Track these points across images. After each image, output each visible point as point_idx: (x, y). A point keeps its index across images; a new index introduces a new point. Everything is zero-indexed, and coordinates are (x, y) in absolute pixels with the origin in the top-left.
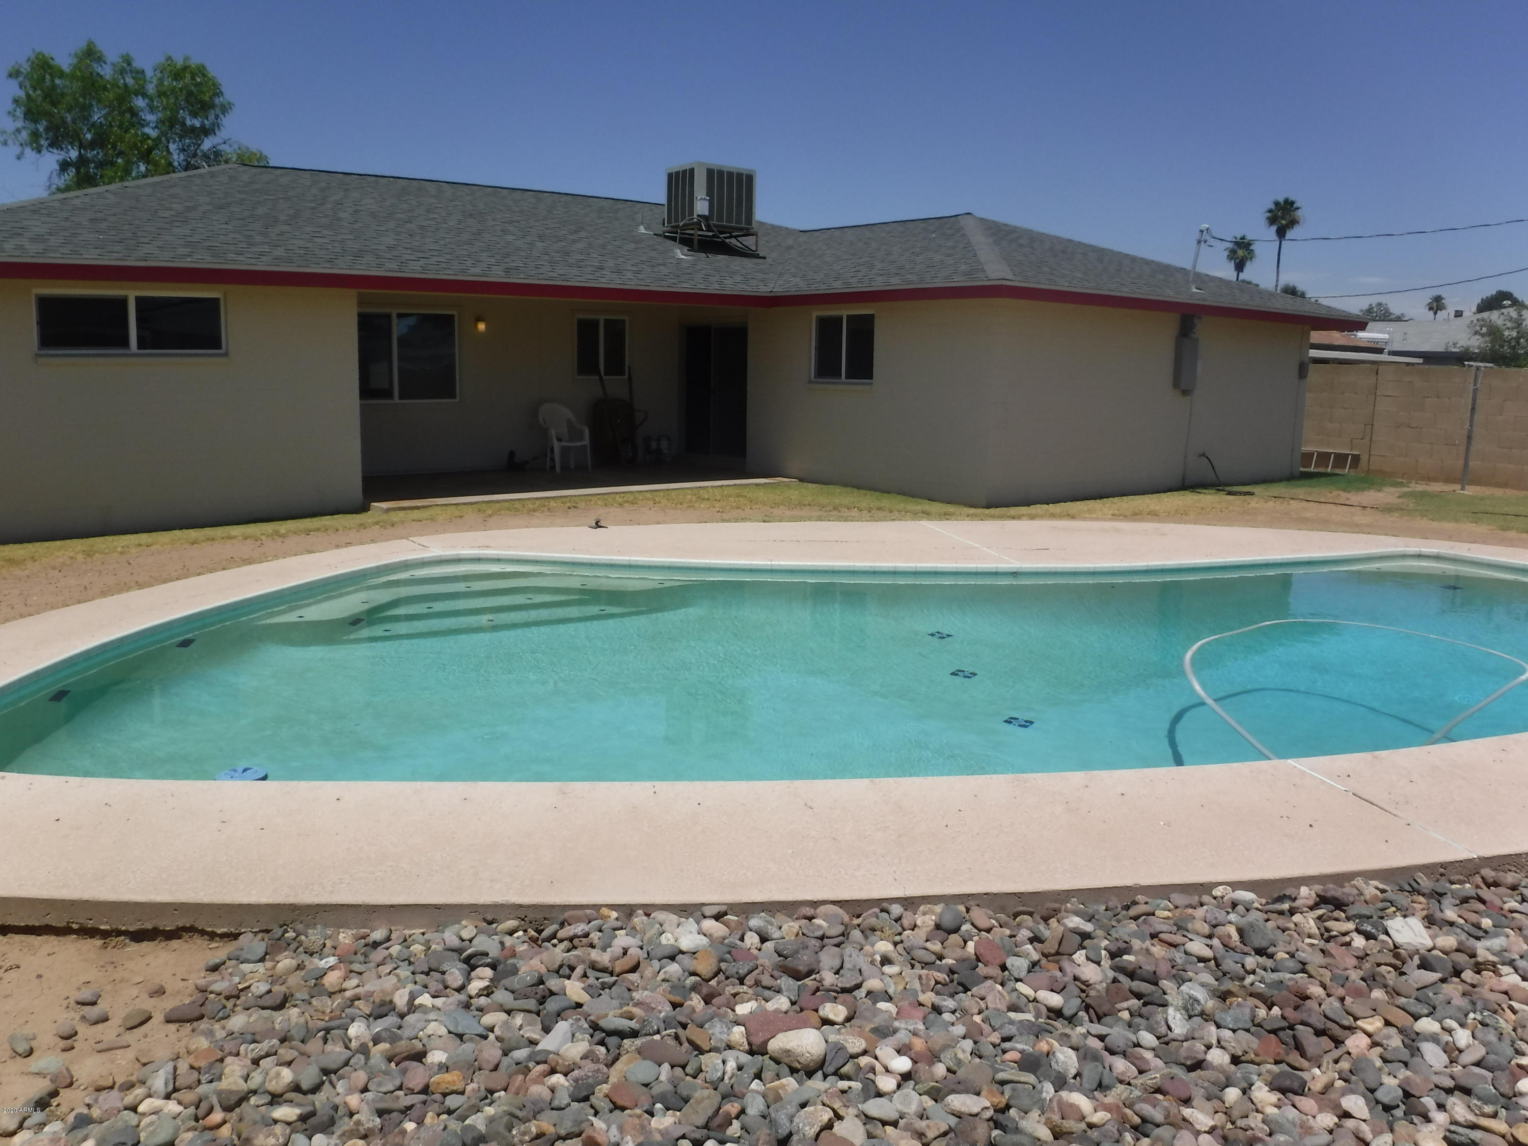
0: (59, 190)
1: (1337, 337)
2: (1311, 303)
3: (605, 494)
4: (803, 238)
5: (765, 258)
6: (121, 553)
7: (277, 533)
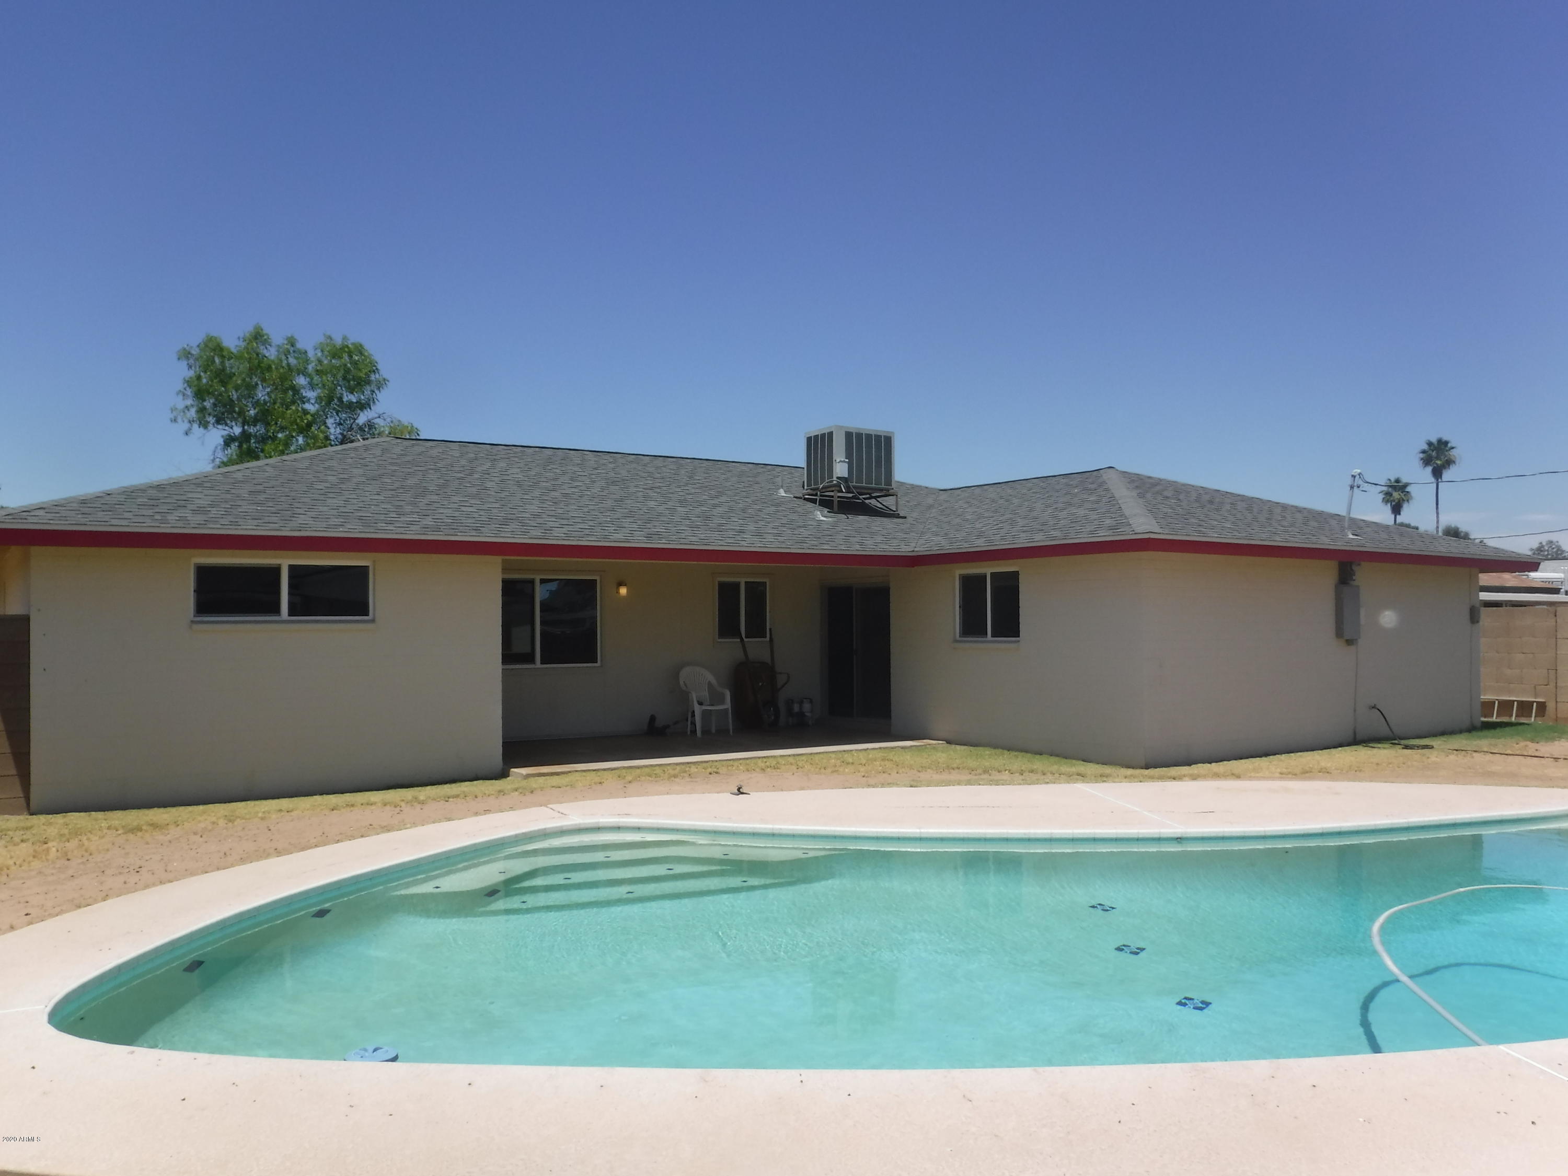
0: (225, 464)
1: (1509, 579)
2: (1475, 545)
3: (747, 759)
4: (944, 496)
5: (905, 518)
6: (262, 819)
7: (416, 799)
